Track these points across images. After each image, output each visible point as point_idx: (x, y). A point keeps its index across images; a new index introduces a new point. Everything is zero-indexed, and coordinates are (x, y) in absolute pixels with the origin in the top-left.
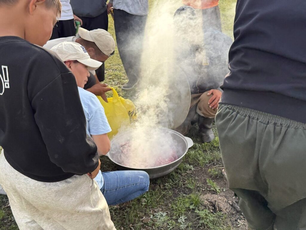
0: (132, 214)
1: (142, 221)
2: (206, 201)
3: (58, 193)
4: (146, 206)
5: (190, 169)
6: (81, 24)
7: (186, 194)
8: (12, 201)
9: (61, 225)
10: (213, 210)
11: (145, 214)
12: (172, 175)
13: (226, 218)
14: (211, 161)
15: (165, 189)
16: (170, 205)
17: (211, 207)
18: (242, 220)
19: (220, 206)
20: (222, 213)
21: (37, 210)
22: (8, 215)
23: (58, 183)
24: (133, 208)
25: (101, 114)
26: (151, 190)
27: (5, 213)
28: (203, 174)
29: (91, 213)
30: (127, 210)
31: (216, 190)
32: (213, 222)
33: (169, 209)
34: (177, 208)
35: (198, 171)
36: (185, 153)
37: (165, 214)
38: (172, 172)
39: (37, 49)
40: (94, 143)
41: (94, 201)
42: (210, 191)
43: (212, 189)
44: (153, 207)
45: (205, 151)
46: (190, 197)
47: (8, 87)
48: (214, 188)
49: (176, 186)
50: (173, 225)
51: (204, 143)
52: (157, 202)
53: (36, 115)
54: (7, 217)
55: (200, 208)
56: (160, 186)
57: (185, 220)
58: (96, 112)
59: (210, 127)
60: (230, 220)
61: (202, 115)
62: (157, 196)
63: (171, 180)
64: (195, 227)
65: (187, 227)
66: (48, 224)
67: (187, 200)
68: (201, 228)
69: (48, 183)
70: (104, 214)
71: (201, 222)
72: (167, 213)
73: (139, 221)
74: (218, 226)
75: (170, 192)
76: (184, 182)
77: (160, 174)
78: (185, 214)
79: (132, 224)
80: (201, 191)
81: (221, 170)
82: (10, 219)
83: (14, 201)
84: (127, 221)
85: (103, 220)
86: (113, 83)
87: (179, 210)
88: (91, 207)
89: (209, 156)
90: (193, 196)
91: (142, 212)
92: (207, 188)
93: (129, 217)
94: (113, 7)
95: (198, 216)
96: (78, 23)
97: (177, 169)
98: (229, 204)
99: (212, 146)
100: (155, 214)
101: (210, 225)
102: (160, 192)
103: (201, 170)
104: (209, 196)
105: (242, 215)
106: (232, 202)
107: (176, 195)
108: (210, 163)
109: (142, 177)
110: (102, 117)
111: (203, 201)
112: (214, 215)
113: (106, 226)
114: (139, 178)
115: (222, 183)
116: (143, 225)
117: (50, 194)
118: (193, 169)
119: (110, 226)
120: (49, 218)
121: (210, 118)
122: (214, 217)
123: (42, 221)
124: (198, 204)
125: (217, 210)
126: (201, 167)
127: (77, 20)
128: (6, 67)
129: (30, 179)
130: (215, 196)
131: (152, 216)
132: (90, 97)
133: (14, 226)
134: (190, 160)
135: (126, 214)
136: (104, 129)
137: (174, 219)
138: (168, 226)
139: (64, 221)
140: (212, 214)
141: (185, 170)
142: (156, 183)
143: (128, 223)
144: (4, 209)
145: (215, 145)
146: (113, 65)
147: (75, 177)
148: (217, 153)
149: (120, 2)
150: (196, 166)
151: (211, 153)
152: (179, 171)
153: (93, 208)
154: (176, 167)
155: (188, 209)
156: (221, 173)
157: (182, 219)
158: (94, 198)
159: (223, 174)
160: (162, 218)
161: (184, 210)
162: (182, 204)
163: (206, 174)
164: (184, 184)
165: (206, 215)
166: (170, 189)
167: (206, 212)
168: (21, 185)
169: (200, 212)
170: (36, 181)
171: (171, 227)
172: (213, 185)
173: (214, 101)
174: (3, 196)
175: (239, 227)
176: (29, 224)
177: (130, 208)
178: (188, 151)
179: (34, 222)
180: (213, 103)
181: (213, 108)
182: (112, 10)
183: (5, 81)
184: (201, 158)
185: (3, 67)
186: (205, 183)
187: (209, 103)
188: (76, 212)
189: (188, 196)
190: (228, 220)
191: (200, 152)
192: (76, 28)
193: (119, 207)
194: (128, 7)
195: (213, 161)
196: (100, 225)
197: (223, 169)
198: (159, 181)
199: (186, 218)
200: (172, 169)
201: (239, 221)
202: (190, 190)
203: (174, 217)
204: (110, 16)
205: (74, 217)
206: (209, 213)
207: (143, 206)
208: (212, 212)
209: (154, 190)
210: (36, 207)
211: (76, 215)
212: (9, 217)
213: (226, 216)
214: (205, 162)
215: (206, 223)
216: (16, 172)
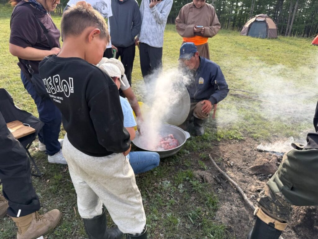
0: (147, 181)
1: (154, 186)
2: (197, 175)
3: (102, 164)
4: (157, 176)
5: (187, 153)
6: (116, 51)
7: (184, 170)
8: (71, 168)
9: (103, 185)
10: (201, 181)
11: (156, 181)
12: (175, 156)
13: (210, 187)
14: (201, 149)
15: (170, 166)
16: (173, 176)
17: (200, 179)
18: (221, 189)
19: (207, 179)
20: (208, 183)
21: (87, 175)
22: (64, 178)
23: (103, 158)
24: (148, 177)
25: (131, 113)
26: (160, 166)
27: (62, 176)
28: (195, 157)
29: (124, 179)
30: (144, 178)
31: (204, 168)
32: (202, 189)
33: (172, 179)
34: (177, 178)
35: (193, 155)
36: (185, 142)
37: (169, 182)
38: (175, 154)
39: (93, 67)
40: (128, 133)
41: (125, 170)
42: (200, 168)
43: (202, 167)
44: (161, 177)
45: (198, 141)
46: (187, 171)
47: (73, 92)
48: (203, 166)
49: (177, 164)
50: (174, 190)
51: (197, 136)
52: (164, 174)
53: (91, 112)
54: (64, 179)
55: (193, 179)
56: (166, 163)
57: (183, 187)
58: (128, 112)
59: (201, 125)
60: (213, 189)
61: (197, 117)
62: (164, 170)
63: (174, 160)
64: (189, 192)
65: (184, 192)
66: (95, 184)
67: (184, 174)
68: (194, 193)
69: (96, 158)
70: (132, 180)
71: (193, 188)
72: (171, 181)
73: (152, 186)
74: (205, 192)
75: (173, 168)
76: (183, 161)
77: (167, 155)
78: (183, 183)
79: (147, 188)
80: (194, 168)
81: (208, 155)
82: (65, 180)
83: (72, 168)
84: (144, 185)
85: (131, 184)
86: (137, 93)
87: (179, 180)
88: (124, 175)
89: (200, 145)
90: (188, 171)
91: (154, 180)
92: (198, 166)
93: (145, 183)
94: (139, 41)
95: (191, 185)
96: (115, 50)
97: (178, 152)
98: (213, 177)
99: (202, 138)
100: (162, 182)
101: (200, 191)
102: (166, 167)
103: (195, 154)
104: (199, 172)
105: (221, 185)
106: (215, 176)
107: (177, 170)
108: (200, 150)
109: (155, 156)
110: (131, 115)
111: (195, 175)
112: (202, 185)
113: (133, 188)
114: (153, 157)
115: (209, 163)
116: (154, 189)
117: (97, 164)
118: (189, 153)
119: (135, 188)
120: (95, 181)
121: (202, 119)
122: (202, 186)
123: (91, 182)
124: (192, 177)
125: (205, 181)
126: (194, 152)
127: (114, 48)
128: (72, 79)
129: (84, 154)
130: (204, 172)
131: (160, 183)
132: (124, 101)
133: (68, 185)
134: (187, 147)
135: (143, 181)
136: (132, 124)
137: (175, 186)
138: (171, 190)
139: (105, 183)
140: (201, 184)
141: (184, 153)
142: (164, 161)
143: (144, 187)
144: (62, 173)
145: (204, 137)
146: (137, 81)
147: (114, 154)
148: (205, 143)
149: (144, 38)
150: (191, 151)
151: (202, 143)
152: (180, 154)
153: (125, 175)
154: (178, 151)
155: (185, 180)
156: (208, 157)
157: (181, 186)
158: (126, 169)
159: (209, 157)
160: (167, 185)
161: (182, 180)
162: (181, 176)
163: (198, 157)
164: (183, 163)
165: (197, 184)
166: (173, 166)
167: (197, 182)
168: (78, 158)
169: (193, 182)
170: (88, 156)
171: (173, 191)
172: (202, 164)
173: (205, 108)
174: (61, 165)
175: (219, 193)
176: (81, 184)
177: (146, 177)
178: (186, 141)
179: (85, 182)
180: (205, 110)
181: (205, 113)
182: (138, 43)
183: (71, 88)
184: (195, 146)
185: (70, 78)
186: (197, 163)
187: (202, 109)
188: (113, 177)
189: (185, 171)
190: (212, 188)
191: (194, 142)
192: (113, 54)
193: (138, 176)
194: (149, 41)
195: (203, 148)
196: (129, 187)
197: (209, 154)
198: (166, 160)
199: (183, 185)
200: (175, 153)
201: (219, 189)
202: (187, 168)
203: (176, 185)
204: (137, 47)
205: (112, 181)
206: (199, 183)
207: (154, 176)
208: (201, 183)
209: (162, 166)
210: (87, 173)
211: (113, 180)
212: (65, 179)
213: (210, 185)
214: (198, 149)
215: (197, 189)
216: (75, 149)
